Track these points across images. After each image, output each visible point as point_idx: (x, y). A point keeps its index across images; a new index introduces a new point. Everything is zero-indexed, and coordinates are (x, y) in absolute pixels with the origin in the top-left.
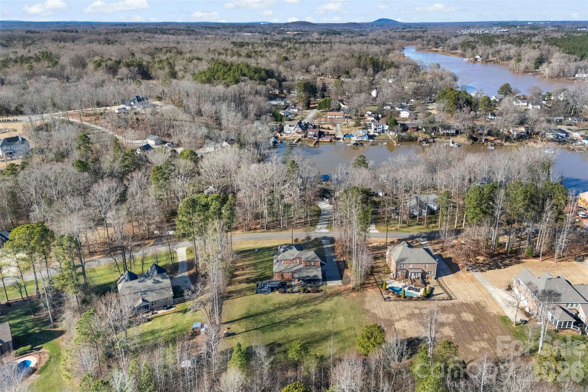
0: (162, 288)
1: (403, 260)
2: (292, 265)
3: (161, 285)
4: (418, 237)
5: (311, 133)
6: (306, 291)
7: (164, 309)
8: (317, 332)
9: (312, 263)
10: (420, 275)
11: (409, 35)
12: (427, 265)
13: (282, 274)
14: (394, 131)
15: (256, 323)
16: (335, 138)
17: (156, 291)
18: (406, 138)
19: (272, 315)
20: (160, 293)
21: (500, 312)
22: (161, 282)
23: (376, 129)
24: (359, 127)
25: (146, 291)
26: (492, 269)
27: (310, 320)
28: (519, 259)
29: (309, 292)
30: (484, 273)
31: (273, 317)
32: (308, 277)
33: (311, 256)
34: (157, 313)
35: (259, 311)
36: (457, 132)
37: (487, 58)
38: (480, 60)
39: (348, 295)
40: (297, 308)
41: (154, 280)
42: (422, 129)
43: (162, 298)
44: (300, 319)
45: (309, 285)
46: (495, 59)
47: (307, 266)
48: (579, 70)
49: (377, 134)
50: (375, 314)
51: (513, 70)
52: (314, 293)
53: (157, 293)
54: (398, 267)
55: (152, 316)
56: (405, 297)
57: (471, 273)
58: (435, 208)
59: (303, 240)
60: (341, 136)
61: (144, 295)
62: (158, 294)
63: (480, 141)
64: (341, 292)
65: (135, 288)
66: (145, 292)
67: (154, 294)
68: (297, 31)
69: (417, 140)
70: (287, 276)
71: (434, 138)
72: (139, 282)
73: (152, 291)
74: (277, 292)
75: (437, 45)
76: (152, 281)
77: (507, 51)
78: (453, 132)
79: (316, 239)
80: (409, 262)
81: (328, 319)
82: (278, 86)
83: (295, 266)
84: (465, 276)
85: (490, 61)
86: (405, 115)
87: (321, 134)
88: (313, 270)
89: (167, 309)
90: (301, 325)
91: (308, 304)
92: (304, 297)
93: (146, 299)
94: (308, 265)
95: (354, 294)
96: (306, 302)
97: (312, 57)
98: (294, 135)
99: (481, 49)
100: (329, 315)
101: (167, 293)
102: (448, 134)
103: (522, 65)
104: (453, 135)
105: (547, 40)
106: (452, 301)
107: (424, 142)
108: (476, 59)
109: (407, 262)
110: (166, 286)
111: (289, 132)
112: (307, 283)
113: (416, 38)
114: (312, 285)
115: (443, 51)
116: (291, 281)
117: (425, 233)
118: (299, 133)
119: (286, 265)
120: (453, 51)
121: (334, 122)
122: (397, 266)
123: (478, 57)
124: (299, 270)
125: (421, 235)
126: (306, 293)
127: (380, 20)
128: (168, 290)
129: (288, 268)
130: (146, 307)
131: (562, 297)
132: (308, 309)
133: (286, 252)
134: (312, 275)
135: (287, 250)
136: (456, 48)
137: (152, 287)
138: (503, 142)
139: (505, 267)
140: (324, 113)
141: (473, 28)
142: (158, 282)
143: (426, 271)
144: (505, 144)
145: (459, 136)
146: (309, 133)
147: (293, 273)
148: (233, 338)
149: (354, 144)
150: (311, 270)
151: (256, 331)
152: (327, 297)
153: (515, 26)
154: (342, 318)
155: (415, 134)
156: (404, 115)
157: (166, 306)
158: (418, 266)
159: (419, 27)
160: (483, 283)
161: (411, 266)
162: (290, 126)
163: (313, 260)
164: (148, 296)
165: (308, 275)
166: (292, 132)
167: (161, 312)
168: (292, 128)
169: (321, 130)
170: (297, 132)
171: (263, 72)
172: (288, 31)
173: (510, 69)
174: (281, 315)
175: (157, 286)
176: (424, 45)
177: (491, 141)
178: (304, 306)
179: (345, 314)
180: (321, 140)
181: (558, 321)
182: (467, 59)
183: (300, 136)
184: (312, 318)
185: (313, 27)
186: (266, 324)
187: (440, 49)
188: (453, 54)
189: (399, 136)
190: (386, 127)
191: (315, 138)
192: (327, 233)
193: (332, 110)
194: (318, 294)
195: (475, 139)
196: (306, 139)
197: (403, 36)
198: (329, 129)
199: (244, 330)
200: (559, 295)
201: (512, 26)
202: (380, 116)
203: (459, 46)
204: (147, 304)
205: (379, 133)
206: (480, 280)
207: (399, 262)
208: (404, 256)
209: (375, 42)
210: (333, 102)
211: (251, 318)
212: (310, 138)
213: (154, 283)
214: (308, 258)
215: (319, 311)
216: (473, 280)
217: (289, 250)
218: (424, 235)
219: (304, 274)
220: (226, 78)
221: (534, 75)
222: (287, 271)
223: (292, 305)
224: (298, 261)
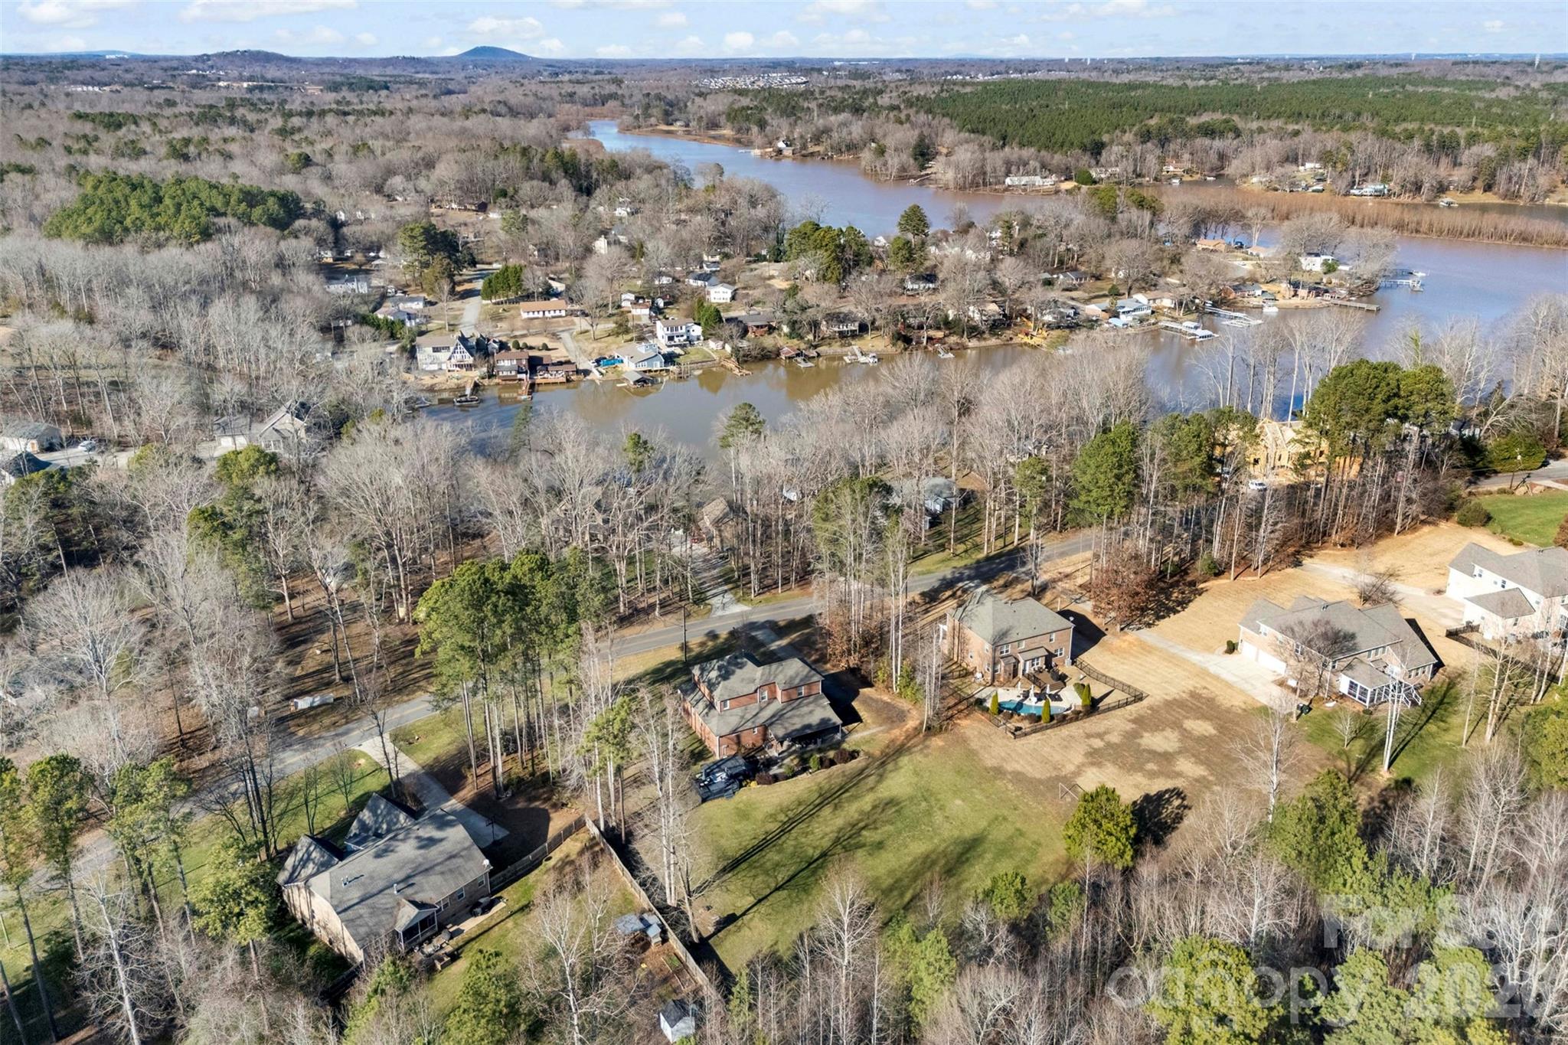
0: (452, 857)
1: (1004, 634)
2: (753, 708)
3: (446, 847)
4: (960, 580)
5: (507, 363)
6: (827, 763)
7: (475, 915)
8: (933, 851)
9: (803, 690)
10: (1041, 663)
11: (584, 91)
12: (1054, 636)
13: (738, 737)
14: (719, 338)
15: (766, 873)
16: (578, 372)
17: (438, 868)
18: (754, 353)
19: (789, 843)
20: (451, 871)
21: (1250, 702)
22: (441, 840)
23: (671, 338)
24: (628, 337)
25: (409, 877)
26: (1163, 617)
27: (889, 828)
28: (1193, 584)
29: (832, 763)
30: (1154, 629)
31: (795, 847)
32: (809, 726)
33: (797, 675)
34: (459, 932)
35: (748, 842)
36: (863, 328)
37: (804, 147)
38: (788, 152)
39: (927, 747)
40: (836, 807)
41: (418, 838)
42: (779, 329)
43: (462, 884)
44: (864, 833)
45: (812, 746)
46: (820, 148)
47: (791, 700)
48: (1014, 168)
49: (678, 351)
50: (1019, 773)
51: (873, 174)
52: (846, 762)
53: (442, 873)
54: (998, 654)
55: (452, 942)
56: (1052, 718)
57: (1132, 635)
58: (938, 508)
59: (703, 644)
60: (589, 365)
61: (409, 891)
62: (448, 876)
63: (918, 343)
64: (903, 745)
65: (372, 878)
66: (407, 881)
67: (435, 879)
68: (250, 79)
69: (778, 355)
70: (750, 739)
71: (816, 347)
72: (378, 856)
73: (427, 870)
74: (753, 784)
75: (668, 118)
76: (412, 843)
77: (845, 131)
78: (855, 327)
79: (733, 634)
80: (1020, 637)
81: (929, 813)
82: (331, 239)
83: (761, 709)
84: (1124, 645)
85: (812, 154)
86: (722, 295)
87: (535, 365)
88: (811, 707)
89: (484, 912)
90: (880, 845)
91: (853, 791)
92: (830, 777)
93: (418, 898)
94: (795, 696)
95: (937, 742)
96: (843, 789)
97: (383, 154)
98: (456, 374)
99: (779, 124)
100: (924, 804)
101: (470, 865)
102: (843, 335)
103: (894, 162)
104: (854, 335)
105: (910, 104)
106: (1145, 702)
107: (799, 359)
108: (780, 151)
109: (1013, 637)
110: (459, 847)
111: (435, 367)
112: (807, 744)
113: (604, 100)
114: (819, 745)
115: (688, 133)
116: (761, 749)
117: (966, 567)
118: (469, 367)
119: (739, 711)
120: (712, 133)
121: (552, 329)
122: (994, 651)
123: (781, 145)
124: (778, 717)
125: (962, 574)
126: (828, 767)
127: (477, 51)
128: (469, 858)
129: (748, 716)
130: (425, 923)
131: (1359, 640)
132: (866, 802)
133: (733, 678)
134: (814, 719)
135: (733, 672)
136: (714, 125)
137: (420, 860)
138: (965, 339)
139: (1184, 609)
140: (505, 306)
141: (725, 73)
142: (432, 841)
143: (1052, 650)
144: (970, 344)
145: (868, 337)
146: (501, 363)
147: (765, 728)
148: (739, 928)
149: (638, 381)
150: (805, 709)
151: (783, 893)
152: (883, 764)
153: (820, 71)
154: (958, 802)
155: (769, 341)
156: (717, 296)
157: (478, 904)
158: (1037, 642)
159: (593, 71)
160: (1172, 650)
161: (1023, 646)
162: (436, 350)
163: (806, 682)
164: (423, 891)
165: (807, 721)
166: (444, 367)
167: (470, 925)
168: (443, 356)
169: (532, 353)
170: (461, 366)
171: (271, 201)
172: (219, 80)
173: (865, 173)
174: (811, 837)
175: (434, 852)
176: (637, 117)
177: (939, 340)
178: (850, 800)
179: (957, 792)
180: (538, 379)
181: (1370, 690)
182: (757, 152)
183: (475, 375)
184: (891, 822)
185: (291, 69)
186: (793, 869)
187: (677, 127)
188: (714, 138)
189: (736, 350)
190: (697, 331)
191: (523, 376)
192: (751, 613)
193: (529, 297)
194: (854, 765)
195: (907, 340)
196: (497, 380)
197: (572, 95)
198: (545, 347)
199: (751, 900)
200: (1353, 636)
201: (812, 69)
202: (661, 303)
203: (723, 120)
204: (427, 912)
205: (682, 346)
206: (1161, 645)
207: (999, 640)
208: (1004, 626)
209: (502, 109)
210: (530, 276)
211: (744, 866)
212: (505, 379)
213: (421, 848)
214: (792, 678)
215: (891, 802)
216: (1147, 649)
217: (738, 671)
218: (967, 572)
219: (796, 723)
220: (167, 224)
221: (921, 184)
222: (749, 725)
223: (820, 806)
224: (766, 694)
